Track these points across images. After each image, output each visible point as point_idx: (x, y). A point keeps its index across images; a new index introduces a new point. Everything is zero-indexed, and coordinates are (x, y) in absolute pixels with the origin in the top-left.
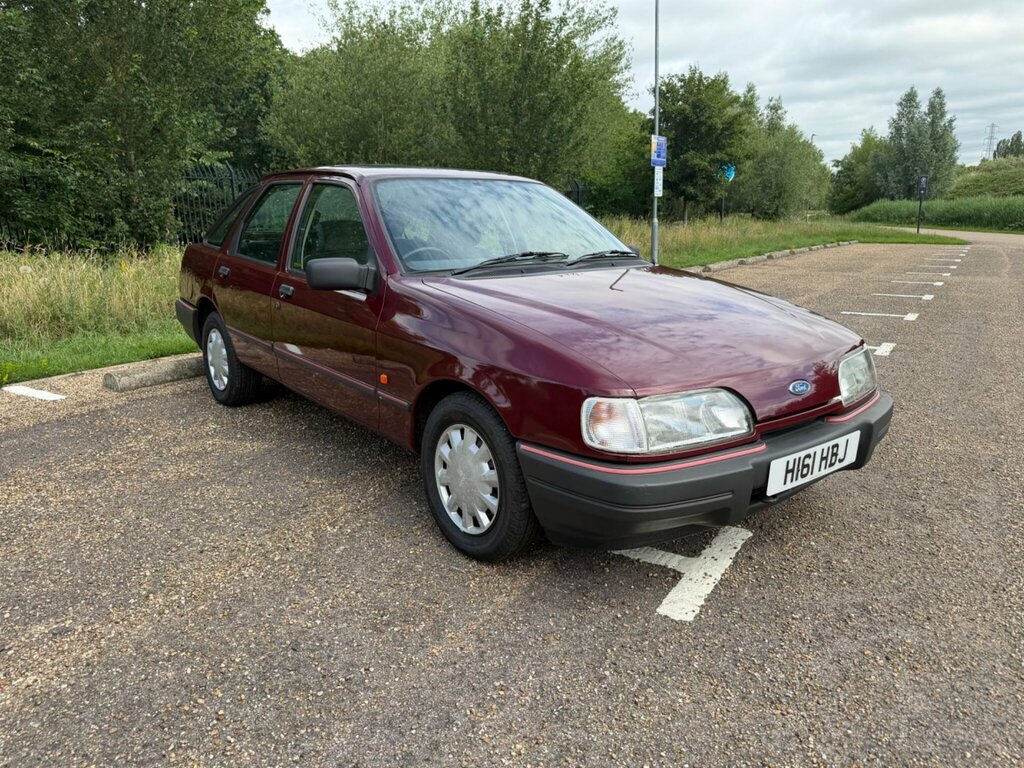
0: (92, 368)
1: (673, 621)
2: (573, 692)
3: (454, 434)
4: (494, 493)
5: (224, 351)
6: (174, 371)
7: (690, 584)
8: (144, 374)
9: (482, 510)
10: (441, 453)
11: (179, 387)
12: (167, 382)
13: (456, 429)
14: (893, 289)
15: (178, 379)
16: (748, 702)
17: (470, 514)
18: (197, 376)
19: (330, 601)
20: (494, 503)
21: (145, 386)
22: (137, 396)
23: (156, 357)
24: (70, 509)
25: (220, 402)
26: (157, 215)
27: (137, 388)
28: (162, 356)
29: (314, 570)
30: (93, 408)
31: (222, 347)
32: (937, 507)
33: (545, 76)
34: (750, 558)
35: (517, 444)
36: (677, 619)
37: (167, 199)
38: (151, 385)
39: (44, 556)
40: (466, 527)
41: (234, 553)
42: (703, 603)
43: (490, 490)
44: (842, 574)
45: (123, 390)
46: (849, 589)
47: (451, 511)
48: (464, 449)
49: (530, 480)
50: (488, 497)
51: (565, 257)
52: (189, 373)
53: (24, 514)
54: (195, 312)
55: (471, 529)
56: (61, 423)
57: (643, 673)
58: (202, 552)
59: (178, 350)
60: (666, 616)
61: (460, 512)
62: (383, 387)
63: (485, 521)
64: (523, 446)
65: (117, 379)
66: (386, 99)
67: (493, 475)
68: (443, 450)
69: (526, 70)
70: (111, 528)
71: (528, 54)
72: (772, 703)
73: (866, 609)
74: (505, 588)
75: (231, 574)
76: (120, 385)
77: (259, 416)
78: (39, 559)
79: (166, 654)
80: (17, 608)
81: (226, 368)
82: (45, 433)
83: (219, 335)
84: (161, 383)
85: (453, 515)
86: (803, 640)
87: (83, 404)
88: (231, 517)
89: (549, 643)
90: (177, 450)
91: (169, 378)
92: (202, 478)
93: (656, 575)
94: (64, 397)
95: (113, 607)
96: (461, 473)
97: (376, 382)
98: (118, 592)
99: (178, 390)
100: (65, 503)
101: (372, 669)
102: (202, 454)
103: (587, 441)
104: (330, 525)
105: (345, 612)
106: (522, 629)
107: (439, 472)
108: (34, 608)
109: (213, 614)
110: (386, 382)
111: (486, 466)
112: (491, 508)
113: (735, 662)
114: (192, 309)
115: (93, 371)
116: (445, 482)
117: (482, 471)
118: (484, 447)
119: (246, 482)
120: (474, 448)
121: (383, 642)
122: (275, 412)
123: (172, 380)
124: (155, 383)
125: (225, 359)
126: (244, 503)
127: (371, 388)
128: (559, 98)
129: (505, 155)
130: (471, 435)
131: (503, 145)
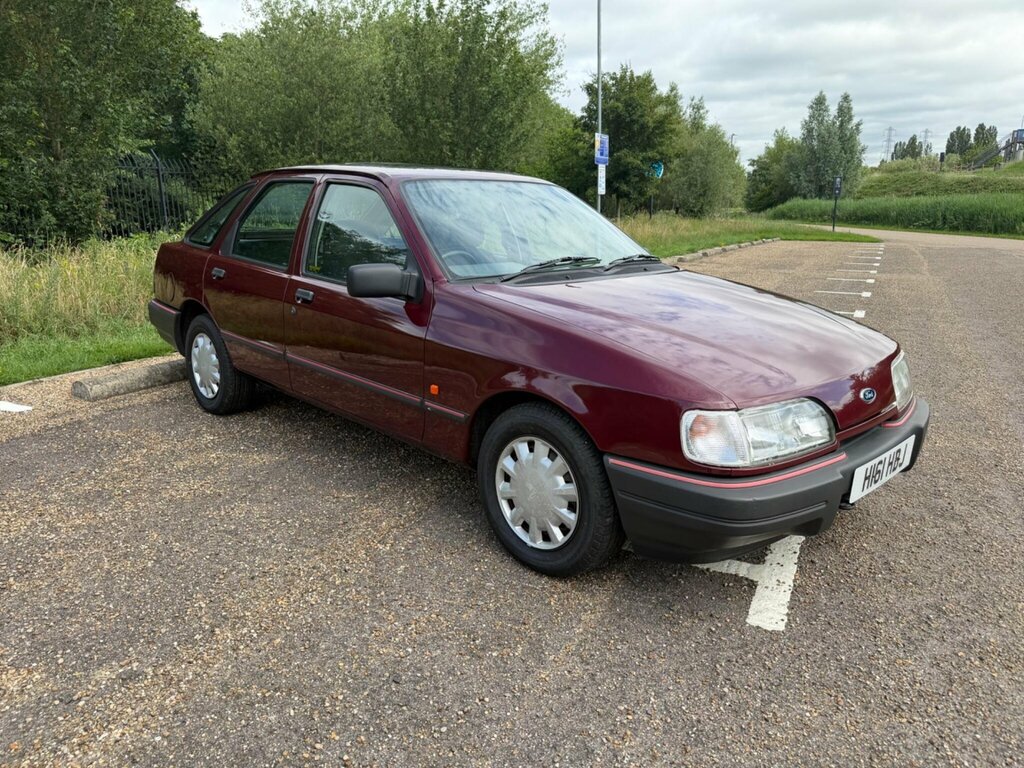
0: (50, 375)
1: (765, 631)
2: (700, 712)
3: (522, 448)
4: (571, 507)
5: (214, 357)
6: (147, 378)
7: (767, 592)
8: (117, 382)
9: (555, 525)
10: (503, 465)
11: (156, 394)
12: (141, 389)
13: (524, 441)
14: (832, 286)
15: (152, 386)
16: (872, 712)
17: (539, 528)
18: (171, 382)
19: (413, 626)
20: (572, 518)
21: (118, 394)
22: (112, 406)
23: (118, 362)
24: (84, 535)
25: (207, 411)
26: (88, 207)
27: (109, 396)
28: (124, 360)
29: (383, 593)
30: (68, 421)
31: (212, 353)
32: (962, 504)
34: (812, 562)
35: (605, 457)
36: (770, 629)
37: (99, 190)
38: (124, 393)
39: (76, 590)
40: (535, 542)
41: (289, 577)
42: (787, 611)
43: (566, 504)
44: (904, 575)
45: (95, 399)
46: (917, 590)
47: (515, 525)
48: (535, 463)
49: (619, 495)
50: (564, 511)
51: (598, 261)
52: (163, 379)
53: (33, 542)
54: (177, 316)
55: (540, 544)
56: (37, 436)
57: (761, 688)
58: (253, 578)
59: (141, 353)
60: (758, 627)
61: (526, 526)
62: (432, 398)
63: (559, 536)
64: (612, 460)
65: (89, 388)
66: (322, 90)
67: (571, 490)
68: (506, 463)
70: (141, 554)
71: (468, 48)
72: (895, 711)
73: (940, 610)
74: (587, 604)
75: (295, 601)
76: (92, 394)
77: (256, 426)
78: (72, 593)
79: (259, 694)
80: (69, 651)
81: (217, 376)
82: (24, 450)
83: (208, 340)
84: (134, 391)
85: (518, 530)
86: (897, 644)
87: (54, 416)
88: (269, 537)
89: (655, 661)
90: (180, 465)
91: (142, 385)
92: (220, 495)
93: (731, 584)
94: (30, 408)
95: (178, 645)
96: (531, 487)
97: (425, 392)
98: (177, 627)
99: (155, 397)
100: (77, 528)
101: (487, 699)
102: (209, 469)
103: (688, 455)
104: (379, 542)
105: (434, 638)
106: (622, 648)
107: (501, 485)
108: (88, 650)
109: (293, 647)
110: (436, 393)
111: (561, 480)
112: (567, 522)
113: (844, 670)
114: (174, 312)
115: (53, 377)
116: (509, 496)
117: (557, 485)
118: (560, 460)
119: (270, 498)
120: (546, 462)
121: (486, 669)
122: (271, 420)
123: (147, 388)
124: (129, 390)
125: (215, 366)
126: (278, 522)
127: (418, 399)
128: (500, 93)
129: (446, 149)
130: (542, 447)
131: (445, 139)
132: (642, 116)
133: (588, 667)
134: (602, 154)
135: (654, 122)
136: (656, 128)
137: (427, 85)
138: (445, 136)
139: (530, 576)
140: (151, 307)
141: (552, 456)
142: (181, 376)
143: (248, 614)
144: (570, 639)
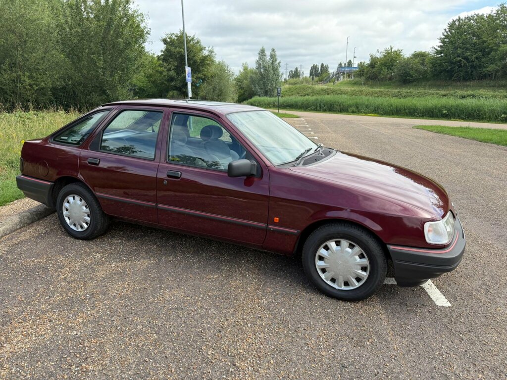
1: (446, 307)
3: (332, 244)
4: (364, 269)
6: (20, 222)
7: (431, 290)
8: (4, 227)
9: (353, 278)
10: (320, 253)
12: (17, 229)
13: (333, 241)
17: (342, 280)
18: (32, 222)
19: (321, 338)
20: (365, 274)
21: (6, 235)
25: (78, 238)
31: (82, 205)
33: (121, 30)
35: (388, 246)
40: (341, 287)
42: (444, 297)
43: (360, 268)
47: (327, 280)
48: (342, 251)
49: (396, 262)
50: (360, 271)
52: (28, 221)
54: (52, 185)
55: (343, 288)
61: (333, 280)
62: (275, 224)
63: (356, 283)
64: (393, 247)
66: (21, 35)
67: (365, 262)
68: (322, 252)
69: (109, 26)
71: (110, 18)
74: (376, 311)
75: (255, 339)
77: (117, 244)
81: (87, 219)
83: (77, 198)
84: (14, 231)
85: (329, 282)
90: (100, 274)
91: (18, 227)
93: (415, 290)
95: (226, 377)
96: (340, 262)
97: (269, 221)
103: (428, 241)
105: (336, 342)
107: (319, 263)
110: (278, 221)
111: (357, 257)
112: (361, 277)
113: (485, 317)
114: (50, 183)
116: (323, 267)
117: (356, 260)
118: (358, 248)
120: (348, 250)
123: (20, 228)
124: (12, 231)
125: (86, 213)
126: (197, 298)
127: (263, 225)
128: (129, 43)
129: (100, 71)
130: (345, 243)
131: (100, 66)
132: (194, 56)
133: (406, 339)
134: (189, 76)
135: (200, 60)
136: (200, 63)
137: (85, 35)
138: (100, 64)
139: (340, 303)
140: (18, 180)
141: (351, 246)
142: (37, 218)
143: (241, 351)
144: (386, 329)
